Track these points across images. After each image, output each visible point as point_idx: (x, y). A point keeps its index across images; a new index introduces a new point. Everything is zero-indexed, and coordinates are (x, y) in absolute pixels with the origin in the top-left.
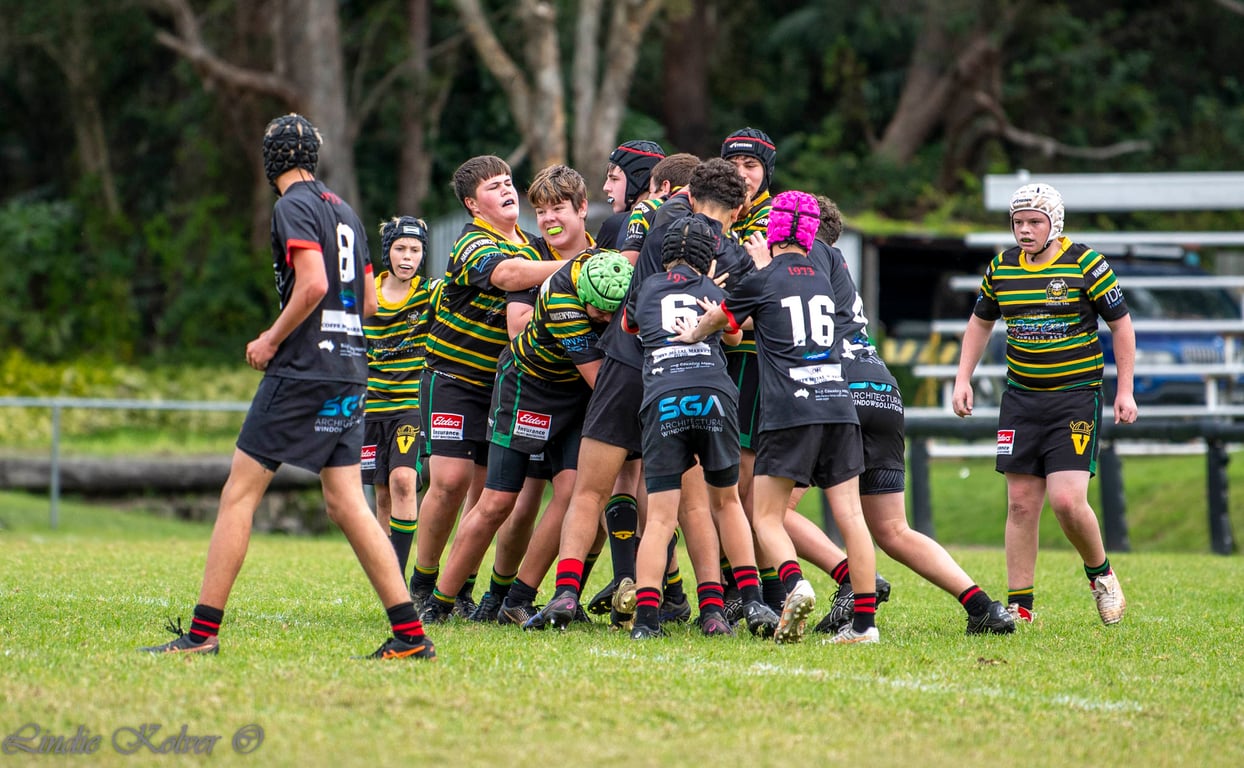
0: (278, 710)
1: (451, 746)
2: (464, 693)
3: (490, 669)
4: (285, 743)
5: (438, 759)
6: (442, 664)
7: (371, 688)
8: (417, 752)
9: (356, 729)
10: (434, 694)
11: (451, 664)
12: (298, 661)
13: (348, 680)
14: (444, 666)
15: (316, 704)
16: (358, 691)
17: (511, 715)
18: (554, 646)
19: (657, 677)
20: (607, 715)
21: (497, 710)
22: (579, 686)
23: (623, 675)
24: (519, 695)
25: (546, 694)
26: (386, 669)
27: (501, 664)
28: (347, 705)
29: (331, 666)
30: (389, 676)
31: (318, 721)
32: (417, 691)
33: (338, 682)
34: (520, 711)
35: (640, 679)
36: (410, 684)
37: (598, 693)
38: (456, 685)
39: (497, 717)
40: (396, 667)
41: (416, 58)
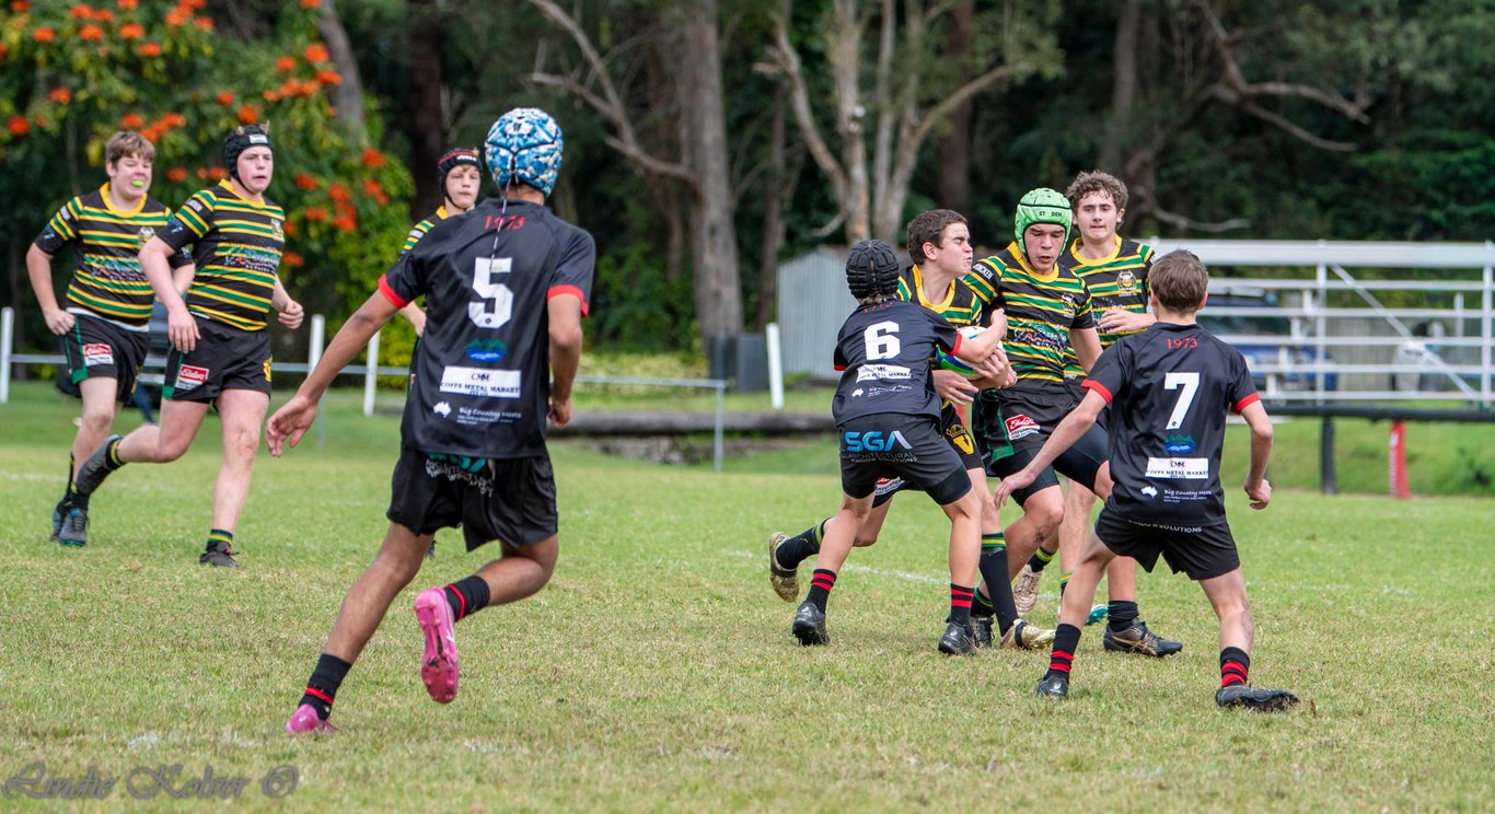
41: (776, 156)
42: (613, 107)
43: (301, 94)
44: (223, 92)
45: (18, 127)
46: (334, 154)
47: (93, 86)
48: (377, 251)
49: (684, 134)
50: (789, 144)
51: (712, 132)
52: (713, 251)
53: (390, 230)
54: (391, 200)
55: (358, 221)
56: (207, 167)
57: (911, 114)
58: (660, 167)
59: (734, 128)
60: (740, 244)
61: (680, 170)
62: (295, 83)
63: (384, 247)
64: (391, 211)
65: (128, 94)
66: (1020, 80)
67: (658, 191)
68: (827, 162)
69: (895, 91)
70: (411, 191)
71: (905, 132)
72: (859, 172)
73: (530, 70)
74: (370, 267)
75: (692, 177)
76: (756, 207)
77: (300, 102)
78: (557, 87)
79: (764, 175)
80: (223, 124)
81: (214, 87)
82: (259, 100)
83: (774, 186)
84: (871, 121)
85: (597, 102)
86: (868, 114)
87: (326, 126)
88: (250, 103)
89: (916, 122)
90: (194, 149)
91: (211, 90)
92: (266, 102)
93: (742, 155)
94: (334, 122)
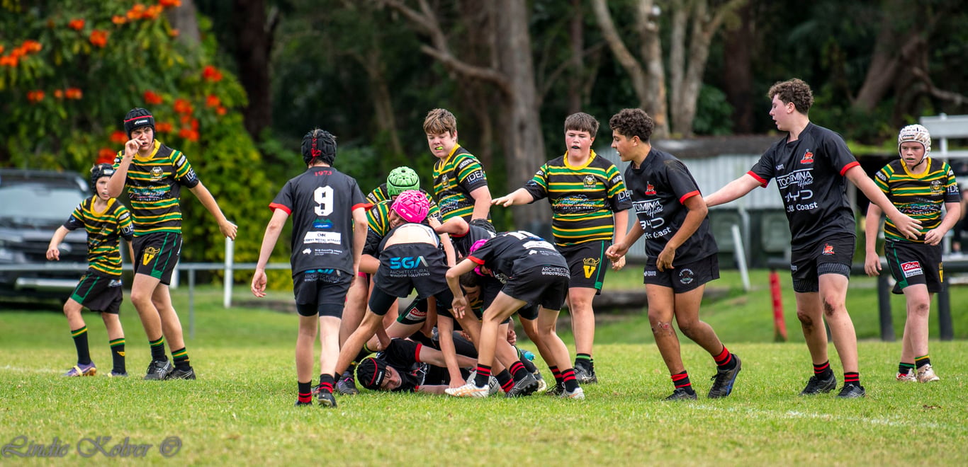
0: (504, 445)
1: (608, 464)
2: (614, 432)
3: (630, 418)
4: (509, 464)
6: (600, 416)
7: (559, 431)
9: (551, 455)
10: (596, 434)
11: (607, 415)
13: (546, 426)
14: (602, 417)
15: (527, 441)
16: (552, 433)
17: (644, 445)
18: (668, 404)
19: (730, 421)
20: (700, 443)
21: (635, 442)
22: (683, 427)
23: (710, 420)
24: (648, 433)
25: (664, 431)
26: (568, 419)
27: (636, 415)
28: (545, 441)
29: (535, 418)
30: (570, 423)
31: (528, 451)
32: (586, 432)
33: (540, 428)
34: (648, 443)
35: (720, 422)
36: (583, 428)
37: (695, 431)
38: (610, 428)
39: (635, 446)
40: (574, 418)
41: (576, 56)
42: (426, 18)
43: (145, 18)
44: (73, 18)
46: (177, 71)
48: (216, 158)
49: (492, 39)
50: (586, 45)
51: (518, 37)
52: (522, 146)
53: (228, 139)
54: (229, 112)
55: (200, 130)
56: (62, 88)
57: (702, 10)
58: (473, 71)
59: (537, 29)
60: (546, 139)
61: (490, 73)
62: (140, 7)
63: (223, 155)
64: (228, 122)
67: (469, 93)
68: (627, 60)
70: (245, 103)
71: (697, 29)
72: (656, 67)
74: (210, 172)
75: (502, 79)
76: (560, 103)
77: (146, 25)
78: (374, 2)
79: (566, 73)
80: (76, 48)
81: (66, 14)
82: (108, 25)
83: (575, 83)
84: (666, 19)
85: (411, 13)
86: (663, 13)
87: (169, 46)
88: (100, 28)
89: (707, 18)
90: (51, 71)
91: (63, 17)
92: (115, 26)
93: (546, 56)
94: (175, 42)
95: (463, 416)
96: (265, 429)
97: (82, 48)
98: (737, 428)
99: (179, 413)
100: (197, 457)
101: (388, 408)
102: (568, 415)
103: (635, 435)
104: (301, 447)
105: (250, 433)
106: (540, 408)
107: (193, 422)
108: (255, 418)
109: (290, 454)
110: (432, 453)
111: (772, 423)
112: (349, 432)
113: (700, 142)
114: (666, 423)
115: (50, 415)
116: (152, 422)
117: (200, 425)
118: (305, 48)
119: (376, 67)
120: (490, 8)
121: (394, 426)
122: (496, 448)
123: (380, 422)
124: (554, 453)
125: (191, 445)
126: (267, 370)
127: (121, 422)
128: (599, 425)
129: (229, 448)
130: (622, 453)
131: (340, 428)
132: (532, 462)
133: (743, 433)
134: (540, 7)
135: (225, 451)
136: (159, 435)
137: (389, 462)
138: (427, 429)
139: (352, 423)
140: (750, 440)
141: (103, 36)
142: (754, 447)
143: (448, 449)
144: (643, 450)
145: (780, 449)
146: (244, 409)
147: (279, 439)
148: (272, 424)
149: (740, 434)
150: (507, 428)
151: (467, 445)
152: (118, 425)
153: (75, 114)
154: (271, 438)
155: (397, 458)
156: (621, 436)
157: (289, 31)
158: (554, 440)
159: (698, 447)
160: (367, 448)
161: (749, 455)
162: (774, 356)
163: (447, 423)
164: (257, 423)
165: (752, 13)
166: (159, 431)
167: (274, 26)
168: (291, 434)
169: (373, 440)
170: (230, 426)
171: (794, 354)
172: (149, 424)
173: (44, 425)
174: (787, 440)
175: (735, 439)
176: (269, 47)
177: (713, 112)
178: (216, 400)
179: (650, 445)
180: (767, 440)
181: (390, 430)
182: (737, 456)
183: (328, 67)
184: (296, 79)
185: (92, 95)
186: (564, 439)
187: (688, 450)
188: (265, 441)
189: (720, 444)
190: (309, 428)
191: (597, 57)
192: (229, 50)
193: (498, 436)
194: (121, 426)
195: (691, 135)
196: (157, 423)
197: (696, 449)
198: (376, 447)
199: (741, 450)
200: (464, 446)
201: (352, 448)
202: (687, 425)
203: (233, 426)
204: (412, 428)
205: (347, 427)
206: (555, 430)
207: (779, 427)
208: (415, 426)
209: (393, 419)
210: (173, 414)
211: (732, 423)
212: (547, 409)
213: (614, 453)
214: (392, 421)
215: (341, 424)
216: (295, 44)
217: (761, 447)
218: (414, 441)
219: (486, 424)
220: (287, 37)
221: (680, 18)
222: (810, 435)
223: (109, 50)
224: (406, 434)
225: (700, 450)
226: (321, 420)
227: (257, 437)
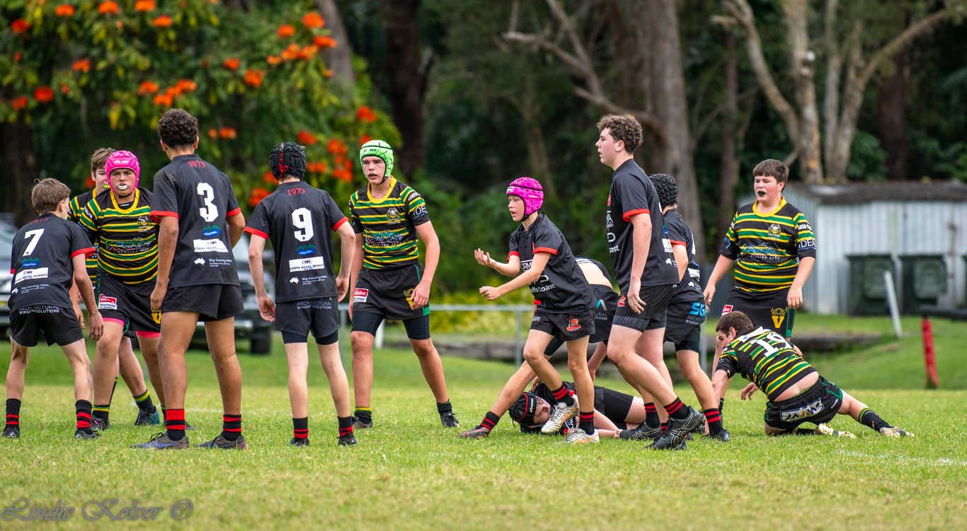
0: (654, 489)
1: (758, 509)
2: (765, 478)
3: (780, 464)
4: (659, 508)
5: (750, 518)
6: (750, 461)
7: (710, 475)
8: (738, 513)
9: (701, 500)
10: (747, 479)
11: (757, 461)
12: (665, 460)
13: (696, 471)
14: (752, 462)
15: (676, 485)
16: (702, 477)
17: (794, 491)
19: (880, 467)
20: (851, 490)
21: (785, 488)
22: (834, 473)
23: (860, 467)
24: (798, 479)
25: (814, 478)
26: (718, 464)
27: (786, 461)
28: (695, 485)
29: (685, 462)
30: (720, 468)
32: (737, 477)
33: (689, 472)
34: (798, 489)
35: (870, 469)
36: (733, 473)
37: (845, 477)
38: (760, 473)
39: (785, 492)
40: (724, 463)
41: (729, 101)
42: (581, 61)
43: (300, 58)
44: (228, 58)
45: (43, 97)
46: (331, 112)
47: (111, 57)
49: (646, 83)
50: (741, 90)
51: (673, 81)
55: (353, 171)
56: (217, 128)
57: (856, 55)
59: (692, 73)
60: (699, 183)
61: (644, 116)
62: (295, 48)
65: (144, 62)
66: (958, 21)
68: (781, 105)
69: (841, 38)
70: (399, 144)
71: (852, 74)
72: (810, 112)
73: (506, 30)
75: (656, 122)
76: (713, 147)
77: (300, 65)
78: (528, 44)
79: (720, 117)
80: (231, 87)
81: (222, 53)
82: (263, 64)
83: (729, 128)
84: (821, 64)
85: (566, 56)
86: (817, 58)
87: (324, 87)
88: (255, 68)
89: (862, 64)
90: (205, 111)
91: (218, 57)
92: (269, 66)
93: (700, 100)
94: (330, 82)
95: (613, 460)
96: (415, 471)
97: (236, 89)
98: (888, 475)
99: (330, 454)
100: (347, 498)
101: (538, 451)
102: (718, 459)
103: (785, 481)
104: (451, 489)
105: (400, 474)
106: (690, 453)
107: (343, 463)
108: (404, 459)
109: (440, 495)
110: (582, 497)
111: (923, 470)
112: (498, 475)
113: (853, 188)
114: (816, 469)
115: (200, 455)
116: (302, 462)
117: (350, 466)
118: (458, 91)
119: (530, 109)
120: (645, 51)
121: (545, 469)
122: (645, 492)
123: (530, 465)
124: (704, 497)
125: (341, 486)
126: (418, 412)
127: (271, 462)
128: (749, 470)
129: (379, 489)
130: (771, 499)
131: (490, 470)
132: (682, 506)
133: (893, 480)
134: (694, 51)
135: (375, 492)
136: (309, 476)
137: (538, 505)
138: (577, 472)
139: (502, 466)
140: (900, 488)
141: (258, 75)
142: (904, 494)
143: (598, 493)
144: (792, 495)
145: (930, 497)
146: (394, 451)
147: (428, 480)
148: (422, 465)
149: (892, 481)
150: (656, 472)
151: (617, 489)
152: (268, 466)
153: (229, 153)
154: (421, 480)
155: (547, 501)
156: (771, 482)
157: (444, 72)
158: (704, 485)
159: (848, 493)
160: (517, 491)
161: (899, 502)
162: (925, 403)
163: (597, 466)
164: (407, 464)
165: (907, 59)
166: (309, 471)
167: (428, 68)
168: (441, 476)
169: (523, 483)
170: (380, 467)
171: (945, 401)
172: (299, 465)
173: (194, 464)
174: (937, 488)
175: (886, 486)
176: (423, 88)
177: (866, 158)
178: (366, 441)
179: (801, 490)
180: (917, 488)
181: (539, 473)
182: (887, 503)
183: (482, 109)
184: (450, 121)
185: (246, 135)
186: (714, 484)
187: (839, 496)
188: (415, 483)
189: (870, 491)
190: (459, 470)
191: (751, 102)
192: (383, 91)
193: (648, 480)
194: (271, 466)
195: (844, 181)
196: (307, 464)
197: (845, 496)
198: (526, 490)
199: (891, 497)
200: (613, 490)
201: (501, 490)
202: (837, 471)
203: (382, 467)
204: (562, 471)
205: (497, 470)
206: (705, 475)
207: (930, 474)
208: (565, 469)
209: (543, 462)
210: (323, 455)
211: (882, 470)
212: (698, 454)
213: (764, 498)
214: (542, 464)
215: (491, 467)
216: (449, 86)
217: (911, 494)
218: (564, 484)
219: (636, 468)
220: (441, 78)
221: (834, 64)
222: (961, 483)
223: (263, 90)
224: (556, 477)
225: (850, 497)
226: (471, 462)
227: (406, 479)
